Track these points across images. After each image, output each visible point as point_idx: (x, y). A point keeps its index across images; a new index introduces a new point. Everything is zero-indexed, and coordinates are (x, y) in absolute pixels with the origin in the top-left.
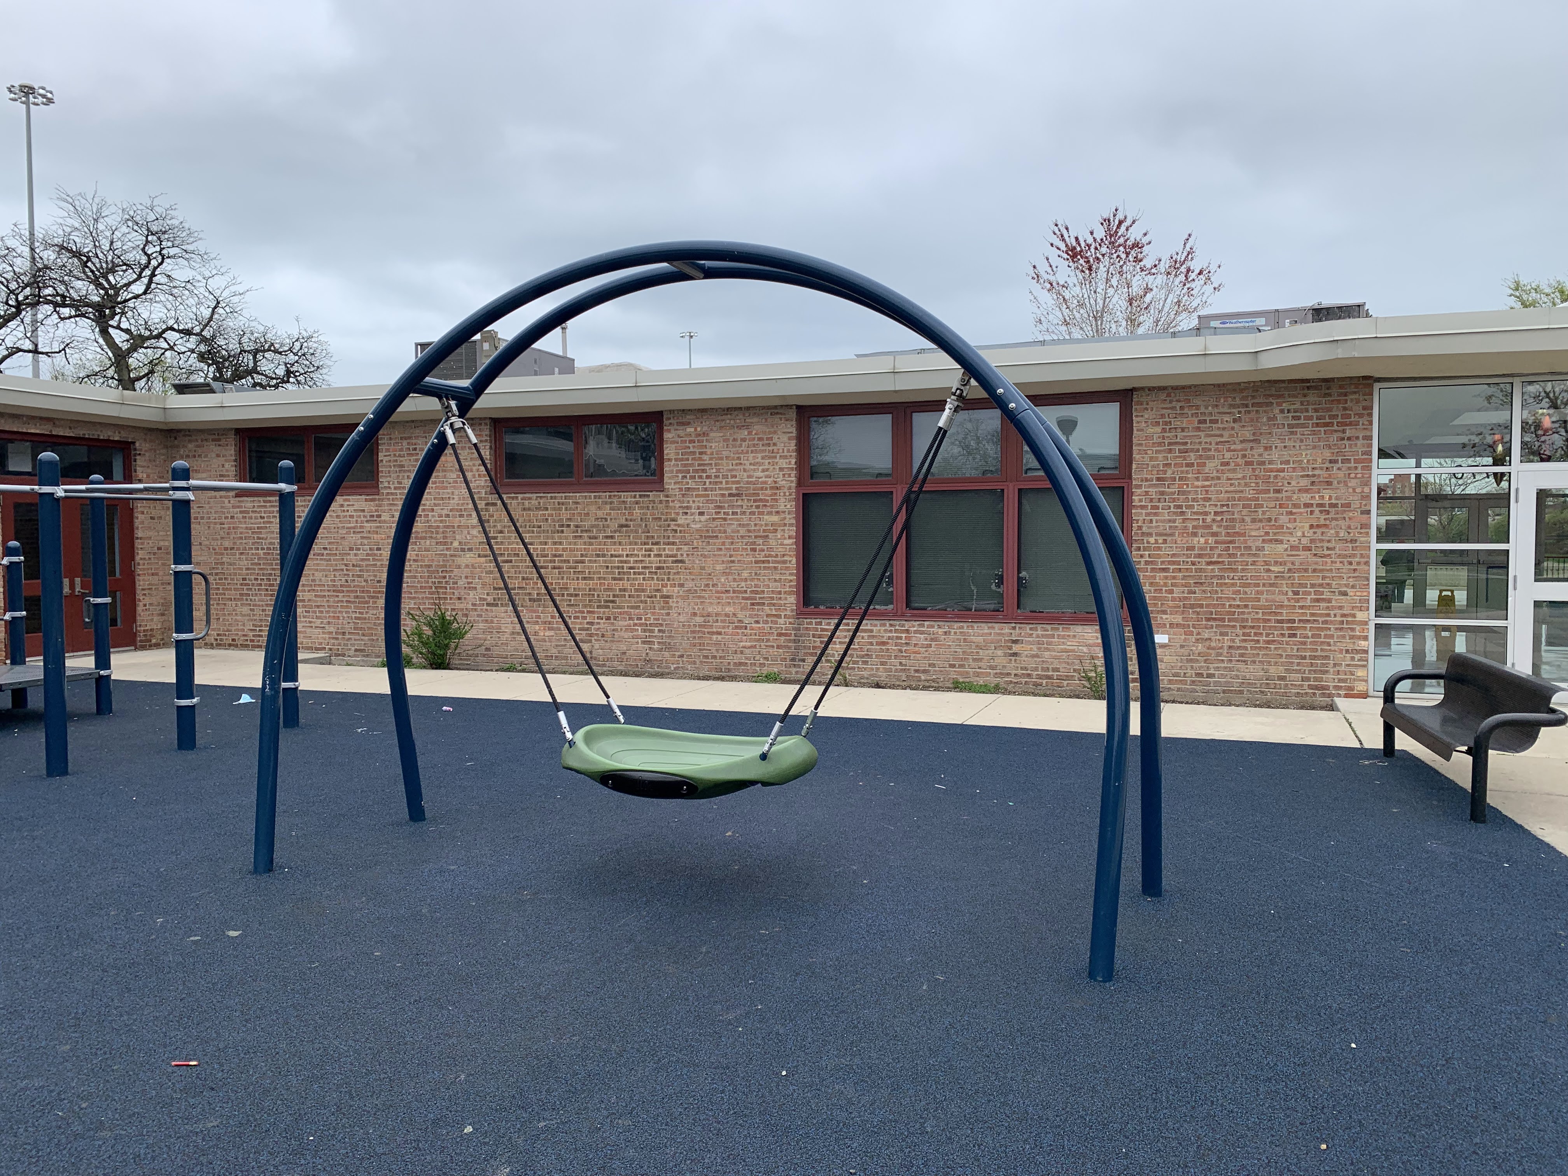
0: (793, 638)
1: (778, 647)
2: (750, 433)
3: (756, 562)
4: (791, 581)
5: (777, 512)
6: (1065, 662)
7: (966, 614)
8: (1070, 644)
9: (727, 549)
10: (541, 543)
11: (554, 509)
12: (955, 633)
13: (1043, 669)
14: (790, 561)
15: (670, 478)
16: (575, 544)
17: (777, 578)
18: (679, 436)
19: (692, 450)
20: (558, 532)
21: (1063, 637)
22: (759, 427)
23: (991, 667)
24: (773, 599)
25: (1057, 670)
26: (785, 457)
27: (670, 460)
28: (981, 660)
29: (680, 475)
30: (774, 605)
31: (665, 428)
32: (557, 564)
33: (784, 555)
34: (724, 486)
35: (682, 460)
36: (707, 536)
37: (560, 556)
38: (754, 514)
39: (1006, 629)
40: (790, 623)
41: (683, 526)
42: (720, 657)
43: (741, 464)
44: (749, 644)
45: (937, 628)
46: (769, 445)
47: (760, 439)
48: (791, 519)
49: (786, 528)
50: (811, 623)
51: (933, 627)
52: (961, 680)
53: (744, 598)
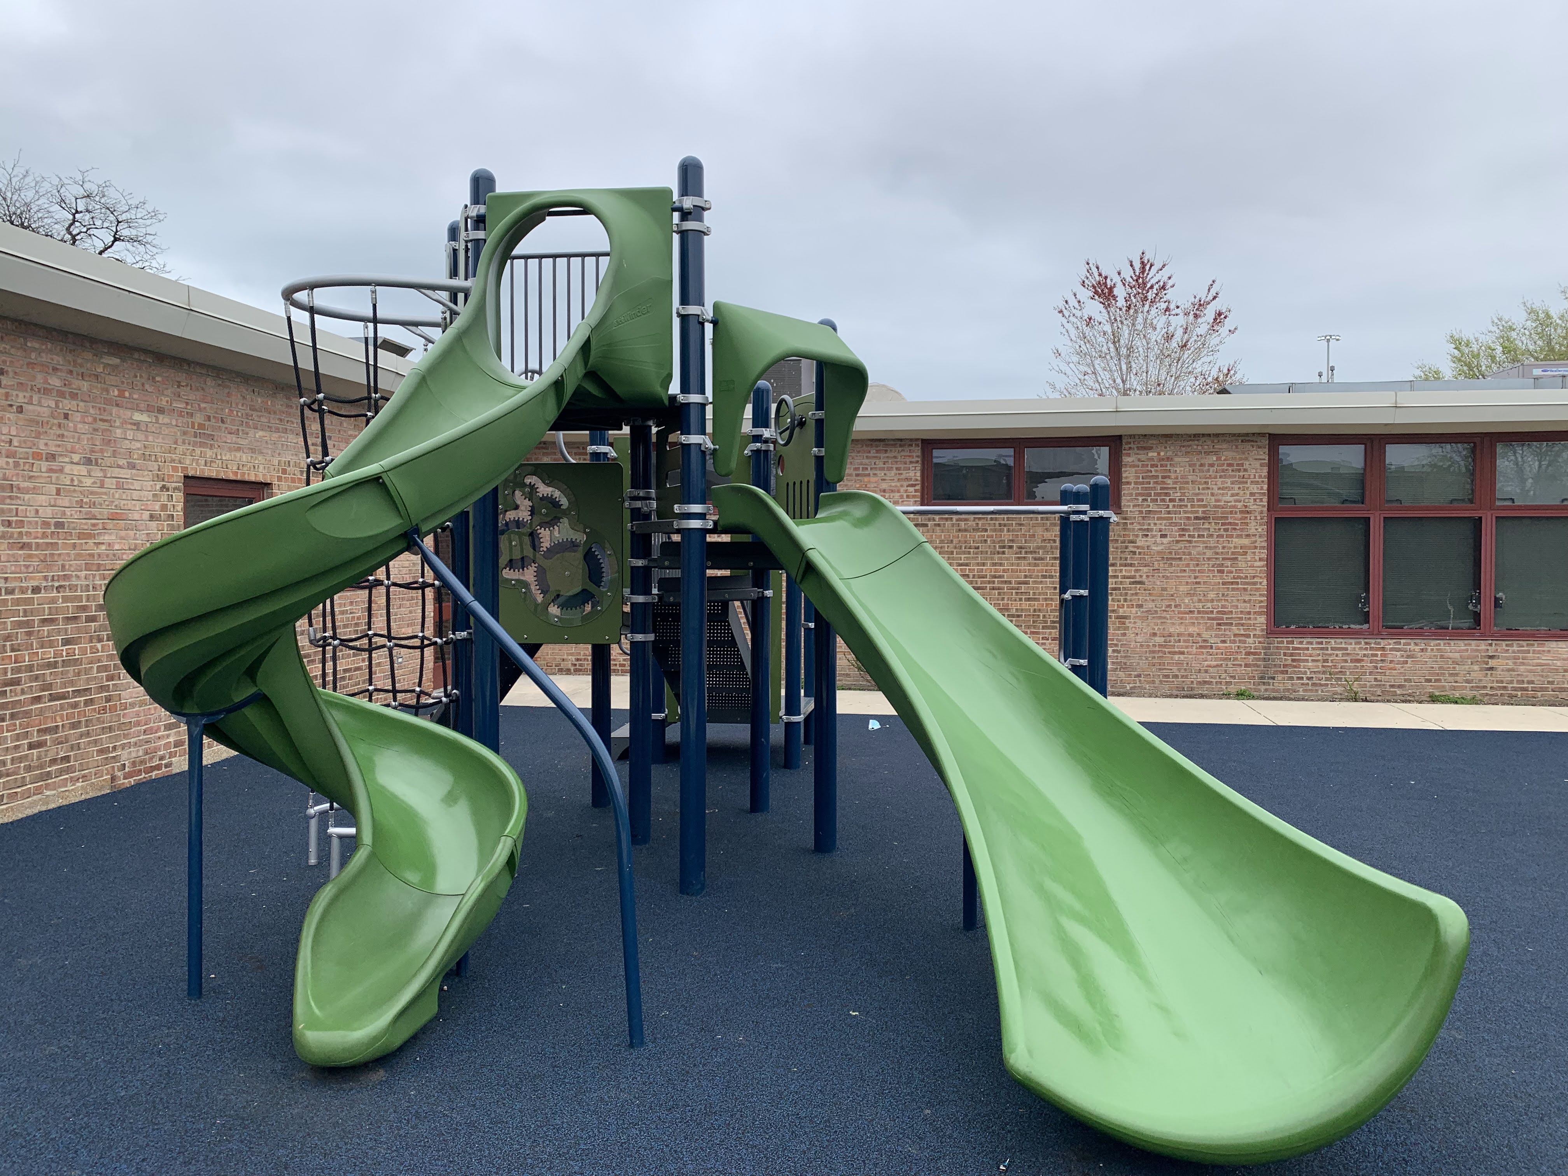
0: (1262, 656)
1: (1246, 666)
2: (1219, 459)
3: (1223, 584)
4: (1262, 602)
5: (1248, 536)
6: (1540, 675)
7: (1442, 631)
8: (1545, 659)
9: (1191, 570)
10: (978, 564)
11: (995, 530)
12: (1432, 650)
13: (1518, 682)
14: (1261, 583)
15: (1128, 501)
16: (1018, 565)
17: (1247, 598)
18: (1139, 460)
19: (1154, 473)
20: (998, 553)
21: (1539, 652)
22: (1228, 454)
23: (1468, 681)
24: (1241, 619)
25: (1532, 682)
26: (1257, 483)
27: (1128, 483)
28: (1457, 675)
29: (1140, 498)
30: (1242, 625)
31: (1124, 452)
32: (996, 585)
33: (1254, 577)
34: (1189, 509)
35: (1143, 483)
36: (1169, 558)
37: (1000, 577)
38: (1223, 537)
39: (1483, 645)
40: (1260, 642)
41: (1143, 548)
42: (1182, 677)
43: (1208, 488)
44: (1215, 663)
45: (1414, 646)
46: (1239, 470)
47: (1229, 465)
48: (1262, 542)
49: (1257, 551)
50: (1282, 642)
51: (1409, 644)
52: (1437, 694)
53: (1209, 619)
